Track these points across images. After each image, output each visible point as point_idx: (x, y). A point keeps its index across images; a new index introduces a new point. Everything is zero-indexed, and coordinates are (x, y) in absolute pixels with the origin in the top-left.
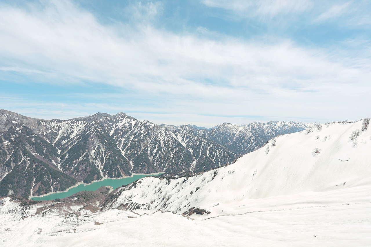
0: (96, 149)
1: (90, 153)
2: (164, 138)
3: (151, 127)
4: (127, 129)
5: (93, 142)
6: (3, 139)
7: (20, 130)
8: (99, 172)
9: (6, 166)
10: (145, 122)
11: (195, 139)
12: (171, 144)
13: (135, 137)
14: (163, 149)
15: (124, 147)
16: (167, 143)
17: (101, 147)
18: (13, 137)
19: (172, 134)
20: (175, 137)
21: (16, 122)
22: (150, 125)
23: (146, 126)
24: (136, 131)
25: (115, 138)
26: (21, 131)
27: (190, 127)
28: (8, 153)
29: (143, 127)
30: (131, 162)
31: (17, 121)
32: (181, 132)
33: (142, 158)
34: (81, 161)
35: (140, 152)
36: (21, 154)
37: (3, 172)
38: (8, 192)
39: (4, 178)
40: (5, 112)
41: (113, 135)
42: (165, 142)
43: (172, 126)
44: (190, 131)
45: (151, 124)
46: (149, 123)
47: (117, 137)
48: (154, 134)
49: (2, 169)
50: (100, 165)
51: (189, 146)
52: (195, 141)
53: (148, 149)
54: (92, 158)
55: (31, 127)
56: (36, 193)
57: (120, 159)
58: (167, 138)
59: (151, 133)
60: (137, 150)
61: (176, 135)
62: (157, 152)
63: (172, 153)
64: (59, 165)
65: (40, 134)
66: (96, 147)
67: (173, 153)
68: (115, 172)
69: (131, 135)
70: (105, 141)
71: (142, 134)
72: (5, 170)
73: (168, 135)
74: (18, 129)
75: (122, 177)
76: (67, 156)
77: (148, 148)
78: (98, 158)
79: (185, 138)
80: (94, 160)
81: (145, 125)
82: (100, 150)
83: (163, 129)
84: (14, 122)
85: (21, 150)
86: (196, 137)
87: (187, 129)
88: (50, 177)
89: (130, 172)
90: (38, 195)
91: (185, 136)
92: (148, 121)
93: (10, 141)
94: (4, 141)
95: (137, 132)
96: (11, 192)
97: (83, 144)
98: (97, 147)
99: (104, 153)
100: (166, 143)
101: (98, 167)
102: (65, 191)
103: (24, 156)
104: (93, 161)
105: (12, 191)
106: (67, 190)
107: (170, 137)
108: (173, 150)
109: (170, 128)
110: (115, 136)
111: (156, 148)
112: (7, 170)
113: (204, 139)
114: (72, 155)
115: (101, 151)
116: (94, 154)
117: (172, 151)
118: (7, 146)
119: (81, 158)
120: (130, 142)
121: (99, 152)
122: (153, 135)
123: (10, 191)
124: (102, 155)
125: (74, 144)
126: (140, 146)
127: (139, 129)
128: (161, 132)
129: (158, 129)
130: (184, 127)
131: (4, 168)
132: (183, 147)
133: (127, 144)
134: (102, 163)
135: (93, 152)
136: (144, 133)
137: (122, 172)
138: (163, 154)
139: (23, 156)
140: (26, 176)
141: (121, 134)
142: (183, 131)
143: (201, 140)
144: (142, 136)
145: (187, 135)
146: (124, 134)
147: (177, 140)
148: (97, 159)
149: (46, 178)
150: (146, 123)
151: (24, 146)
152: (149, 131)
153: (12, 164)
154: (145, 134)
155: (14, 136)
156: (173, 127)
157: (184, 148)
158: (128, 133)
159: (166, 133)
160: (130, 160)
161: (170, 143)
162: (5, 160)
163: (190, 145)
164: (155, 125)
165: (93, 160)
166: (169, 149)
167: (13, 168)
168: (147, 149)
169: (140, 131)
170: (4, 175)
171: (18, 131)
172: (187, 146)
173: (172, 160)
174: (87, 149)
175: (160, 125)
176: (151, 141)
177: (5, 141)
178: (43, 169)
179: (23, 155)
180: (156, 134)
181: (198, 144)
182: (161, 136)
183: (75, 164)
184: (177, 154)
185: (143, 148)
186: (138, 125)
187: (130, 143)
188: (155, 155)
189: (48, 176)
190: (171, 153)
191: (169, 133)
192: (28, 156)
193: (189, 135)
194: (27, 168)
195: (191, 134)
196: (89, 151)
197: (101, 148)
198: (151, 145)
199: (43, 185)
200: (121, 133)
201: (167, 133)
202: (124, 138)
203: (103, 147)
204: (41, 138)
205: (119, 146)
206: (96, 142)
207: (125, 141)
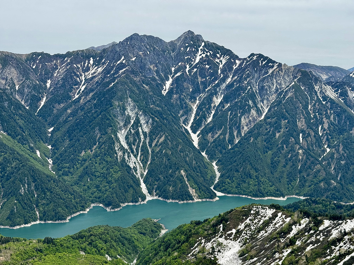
0: (129, 126)
1: (116, 135)
3: (270, 71)
8: (138, 183)
13: (226, 100)
14: (301, 134)
17: (142, 122)
24: (229, 81)
25: (176, 100)
30: (214, 164)
41: (171, 92)
42: (308, 114)
46: (265, 61)
47: (180, 98)
50: (139, 166)
54: (122, 148)
57: (187, 155)
59: (269, 87)
60: (231, 134)
61: (344, 95)
63: (329, 146)
64: (50, 161)
65: (8, 87)
66: (130, 122)
68: (175, 185)
69: (216, 93)
70: (152, 106)
75: (193, 199)
78: (134, 148)
80: (126, 154)
82: (140, 131)
88: (33, 188)
89: (212, 188)
92: (260, 54)
95: (232, 85)
97: (100, 114)
98: (132, 122)
99: (148, 138)
100: (312, 116)
101: (136, 170)
102: (64, 222)
104: (124, 156)
106: (68, 220)
110: (175, 97)
111: (282, 130)
115: (143, 132)
116: (127, 138)
117: (328, 141)
120: (213, 111)
121: (137, 133)
124: (144, 142)
126: (240, 123)
127: (236, 77)
133: (205, 117)
134: (144, 161)
135: (123, 134)
136: (249, 87)
137: (192, 187)
138: (302, 147)
141: (191, 90)
146: (198, 91)
148: (133, 152)
149: (24, 189)
154: (252, 91)
156: (333, 72)
158: (208, 88)
160: (212, 157)
164: (280, 65)
165: (124, 153)
166: (321, 133)
173: (329, 164)
174: (110, 126)
176: (269, 112)
180: (285, 90)
185: (245, 128)
186: (235, 68)
187: (212, 115)
189: (28, 185)
196: (114, 133)
197: (141, 126)
199: (18, 205)
202: (198, 102)
203: (147, 122)
204: (12, 97)
205: (186, 121)
206: (131, 110)
207: (201, 110)
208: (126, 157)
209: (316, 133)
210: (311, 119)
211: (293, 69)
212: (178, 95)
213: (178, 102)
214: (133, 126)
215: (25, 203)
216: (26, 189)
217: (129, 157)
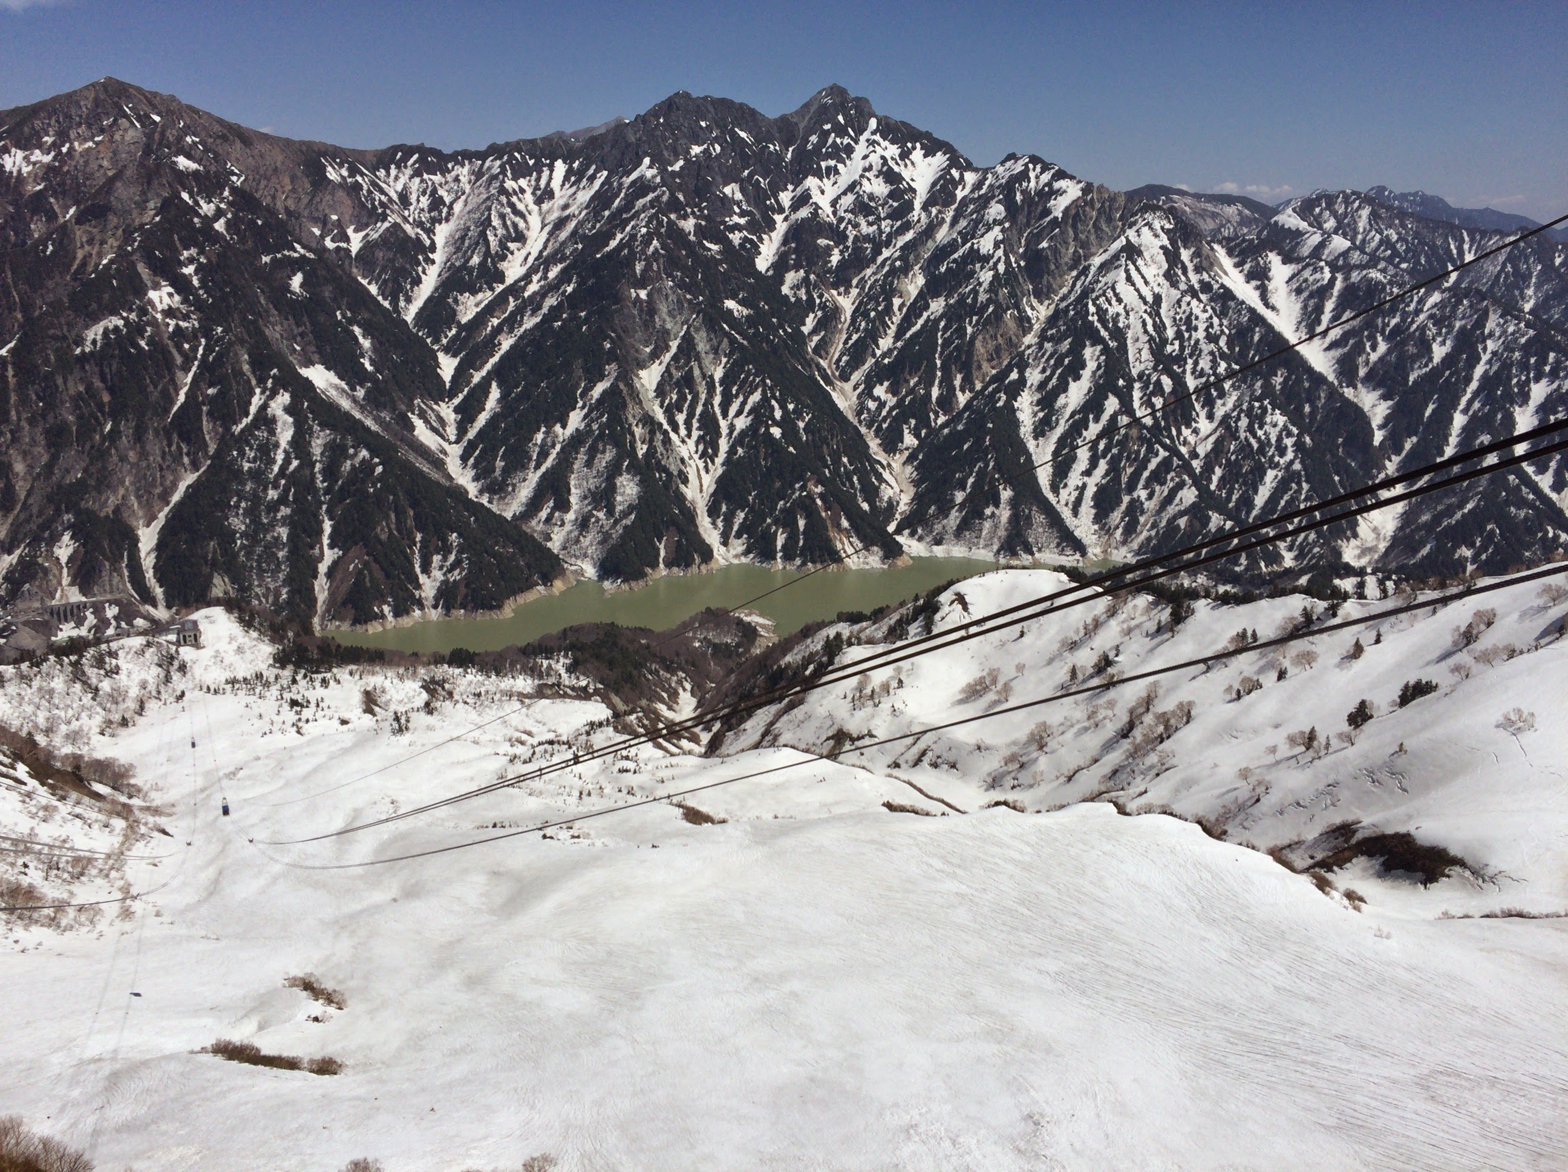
0: (667, 357)
1: (631, 386)
2: (1158, 298)
3: (1059, 206)
4: (879, 219)
5: (650, 309)
6: (143, 269)
7: (219, 213)
8: (690, 515)
9: (180, 436)
10: (1019, 167)
11: (1418, 312)
12: (1206, 347)
13: (932, 288)
14: (1137, 385)
15: (857, 353)
16: (1179, 335)
17: (702, 346)
18: (191, 260)
19: (1227, 262)
20: (1246, 292)
21: (193, 166)
22: (1049, 193)
23: (1019, 197)
24: (942, 235)
25: (796, 287)
26: (228, 224)
27: (1389, 208)
28: (179, 360)
29: (996, 210)
31: (197, 155)
32: (1305, 251)
33: (979, 442)
34: (576, 440)
35: (968, 395)
36: (246, 367)
37: (168, 467)
38: (208, 584)
39: (181, 504)
40: (129, 98)
41: (781, 266)
42: (1160, 328)
43: (1229, 200)
44: (1386, 242)
45: (1057, 185)
46: (1046, 177)
47: (806, 280)
48: (1076, 261)
49: (164, 452)
50: (694, 465)
51: (1362, 372)
52: (1423, 328)
53: (1022, 382)
54: (648, 420)
55: (274, 197)
56: (344, 604)
57: (825, 441)
58: (1184, 293)
59: (1056, 252)
60: (947, 383)
61: (1259, 276)
62: (1093, 406)
63: (1210, 417)
64: (455, 451)
65: (329, 244)
66: (667, 348)
67: (1220, 412)
68: (787, 521)
69: (906, 270)
70: (730, 304)
71: (986, 259)
72: (177, 458)
73: (1191, 274)
74: (207, 208)
75: (838, 560)
76: (495, 393)
77: (1021, 373)
78: (681, 418)
79: (1329, 305)
80: (659, 437)
81: (1008, 189)
82: (697, 372)
83: (1157, 225)
84: (183, 162)
85: (242, 342)
86: (1436, 297)
87: (1362, 224)
88: (410, 522)
89: (891, 528)
90: (356, 621)
91: (1332, 281)
92: (1034, 160)
93: (181, 285)
94: (149, 284)
95: (953, 246)
96: (220, 586)
97: (586, 320)
98: (674, 345)
99: (719, 389)
100: (1170, 333)
101: (685, 481)
102: (494, 615)
103: (261, 381)
104: (651, 441)
105: (226, 580)
106: (509, 610)
107: (1206, 287)
108: (1222, 394)
109: (1214, 215)
110: (791, 278)
111: (1086, 374)
112: (186, 460)
113: (1511, 310)
114: (525, 396)
115: (704, 376)
116: (661, 391)
117: (1209, 403)
118: (169, 312)
119: (576, 419)
120: (897, 319)
121: (688, 381)
122: (1071, 269)
123: (217, 580)
124: (708, 403)
125: (530, 322)
126: (971, 355)
127: (963, 223)
128: (1132, 252)
129: (1110, 220)
130: (1334, 214)
131: (170, 445)
132: (1310, 370)
133: (873, 335)
134: (708, 455)
135: (649, 378)
136: (1000, 253)
138: (1136, 422)
139: (254, 382)
140: (283, 500)
141: (835, 258)
142: (1322, 245)
143: (1481, 323)
144: (986, 276)
145: (1355, 276)
146: (856, 262)
147: (1257, 319)
148: (676, 429)
149: (388, 525)
150: (1024, 175)
151: (254, 322)
152: (1039, 238)
153: (206, 425)
154: (1008, 263)
155: (193, 251)
156: (1231, 211)
157: (1318, 379)
158: (886, 253)
159: (1172, 256)
161: (1200, 334)
162: (172, 402)
163: (1374, 357)
164: (1087, 189)
165: (652, 433)
166: (1191, 383)
167: (212, 448)
168: (1014, 375)
169: (968, 235)
170: (174, 486)
171: (208, 221)
172: (1347, 369)
173: (1208, 469)
174: (612, 357)
175: (1131, 196)
176: (1052, 321)
177: (156, 287)
178: (367, 467)
179: (254, 373)
180: (1097, 261)
181: (1439, 352)
182: (1129, 279)
183: (543, 454)
184: (1250, 429)
185: (985, 366)
186: (960, 194)
187: (894, 328)
188: (1077, 427)
189: (397, 513)
190: (1203, 414)
191: (1197, 254)
192: (281, 384)
193: (1374, 274)
194: (280, 457)
195: (1391, 270)
196: (626, 376)
197: (698, 359)
198: (1048, 346)
199: (375, 567)
200: (836, 251)
201: (1185, 255)
202: (854, 292)
203: (715, 350)
204: (341, 272)
205: (822, 349)
206: (670, 313)
207: (865, 315)
208: (658, 443)
209: (1179, 381)
210: (1164, 342)
211: (1122, 201)
212: (802, 273)
213: (802, 293)
214: (675, 358)
215: (392, 564)
216: (393, 526)
217: (667, 441)
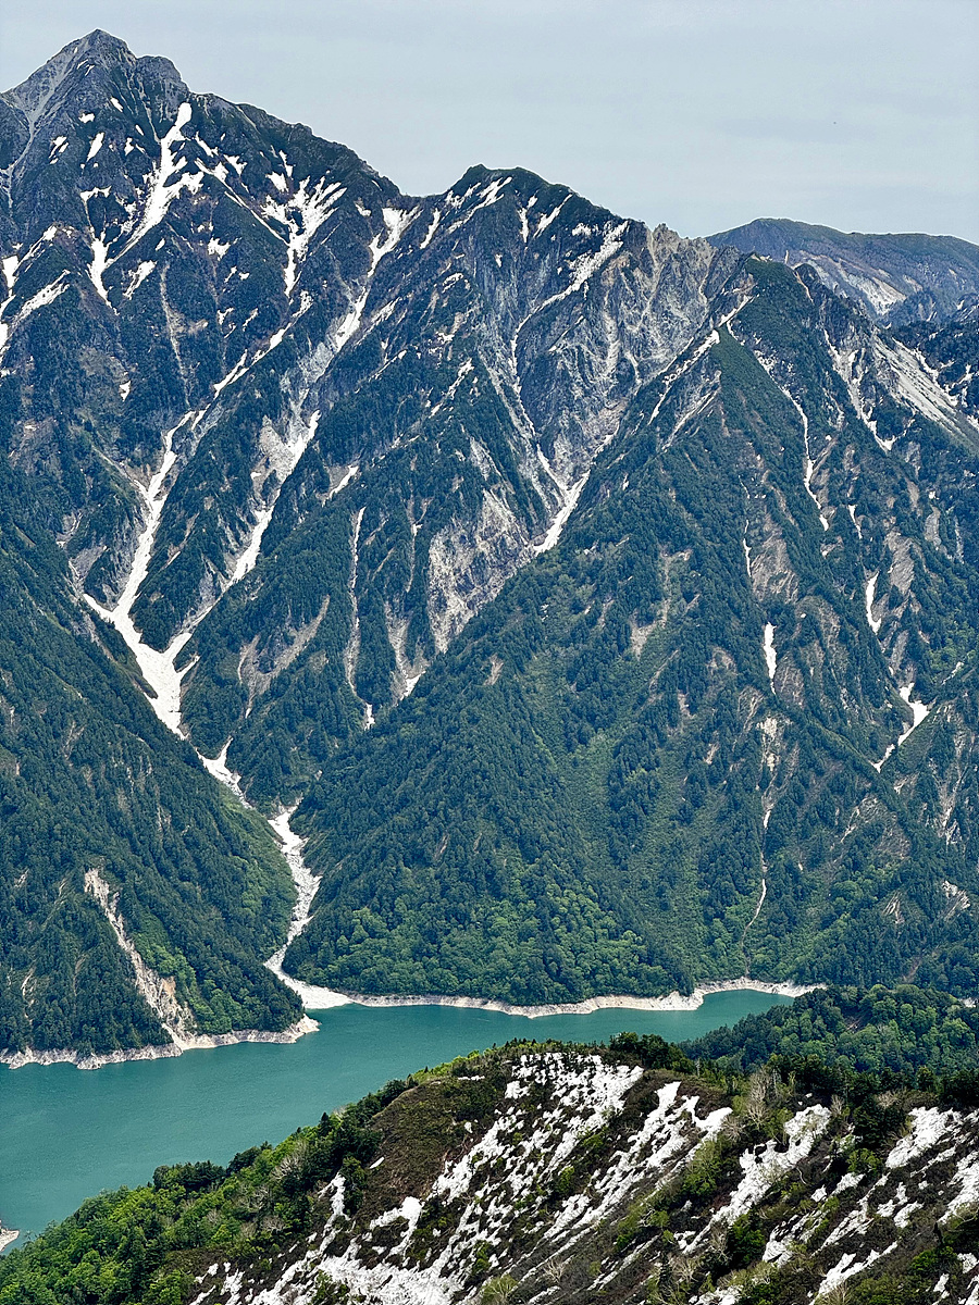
3: (580, 271)
4: (210, 307)
10: (491, 194)
12: (900, 546)
13: (333, 442)
16: (841, 524)
29: (453, 283)
30: (281, 824)
42: (804, 510)
46: (549, 215)
47: (59, 437)
57: (118, 780)
59: (582, 363)
60: (375, 644)
62: (682, 672)
69: (274, 406)
75: (162, 1041)
81: (475, 237)
89: (274, 965)
95: (367, 357)
100: (824, 519)
111: (667, 606)
120: (263, 512)
126: (422, 578)
133: (215, 550)
137: (154, 964)
141: (123, 390)
158: (230, 376)
160: (265, 785)
164: (637, 237)
173: (926, 791)
175: (724, 245)
176: (587, 504)
180: (667, 379)
185: (456, 604)
186: (375, 251)
202: (169, 459)
205: (103, 579)
207: (192, 505)
209: (852, 616)
210: (817, 538)
211: (706, 256)
212: (49, 422)
213: (53, 465)
